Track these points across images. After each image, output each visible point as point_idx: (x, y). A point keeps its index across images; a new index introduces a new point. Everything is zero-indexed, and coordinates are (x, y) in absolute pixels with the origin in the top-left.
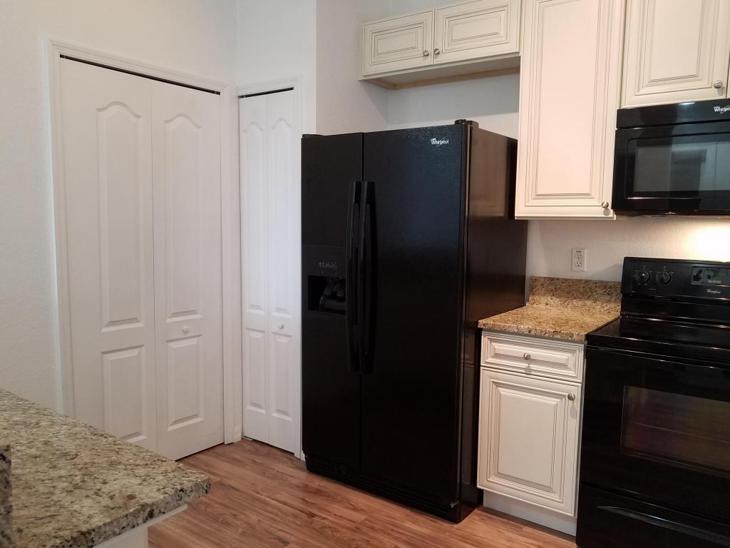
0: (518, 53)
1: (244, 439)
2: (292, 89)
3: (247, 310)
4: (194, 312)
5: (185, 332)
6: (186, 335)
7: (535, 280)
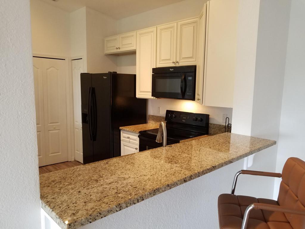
0: (136, 49)
1: (75, 161)
2: (82, 59)
3: (75, 123)
4: (57, 123)
5: (55, 128)
6: (55, 129)
7: (149, 116)
